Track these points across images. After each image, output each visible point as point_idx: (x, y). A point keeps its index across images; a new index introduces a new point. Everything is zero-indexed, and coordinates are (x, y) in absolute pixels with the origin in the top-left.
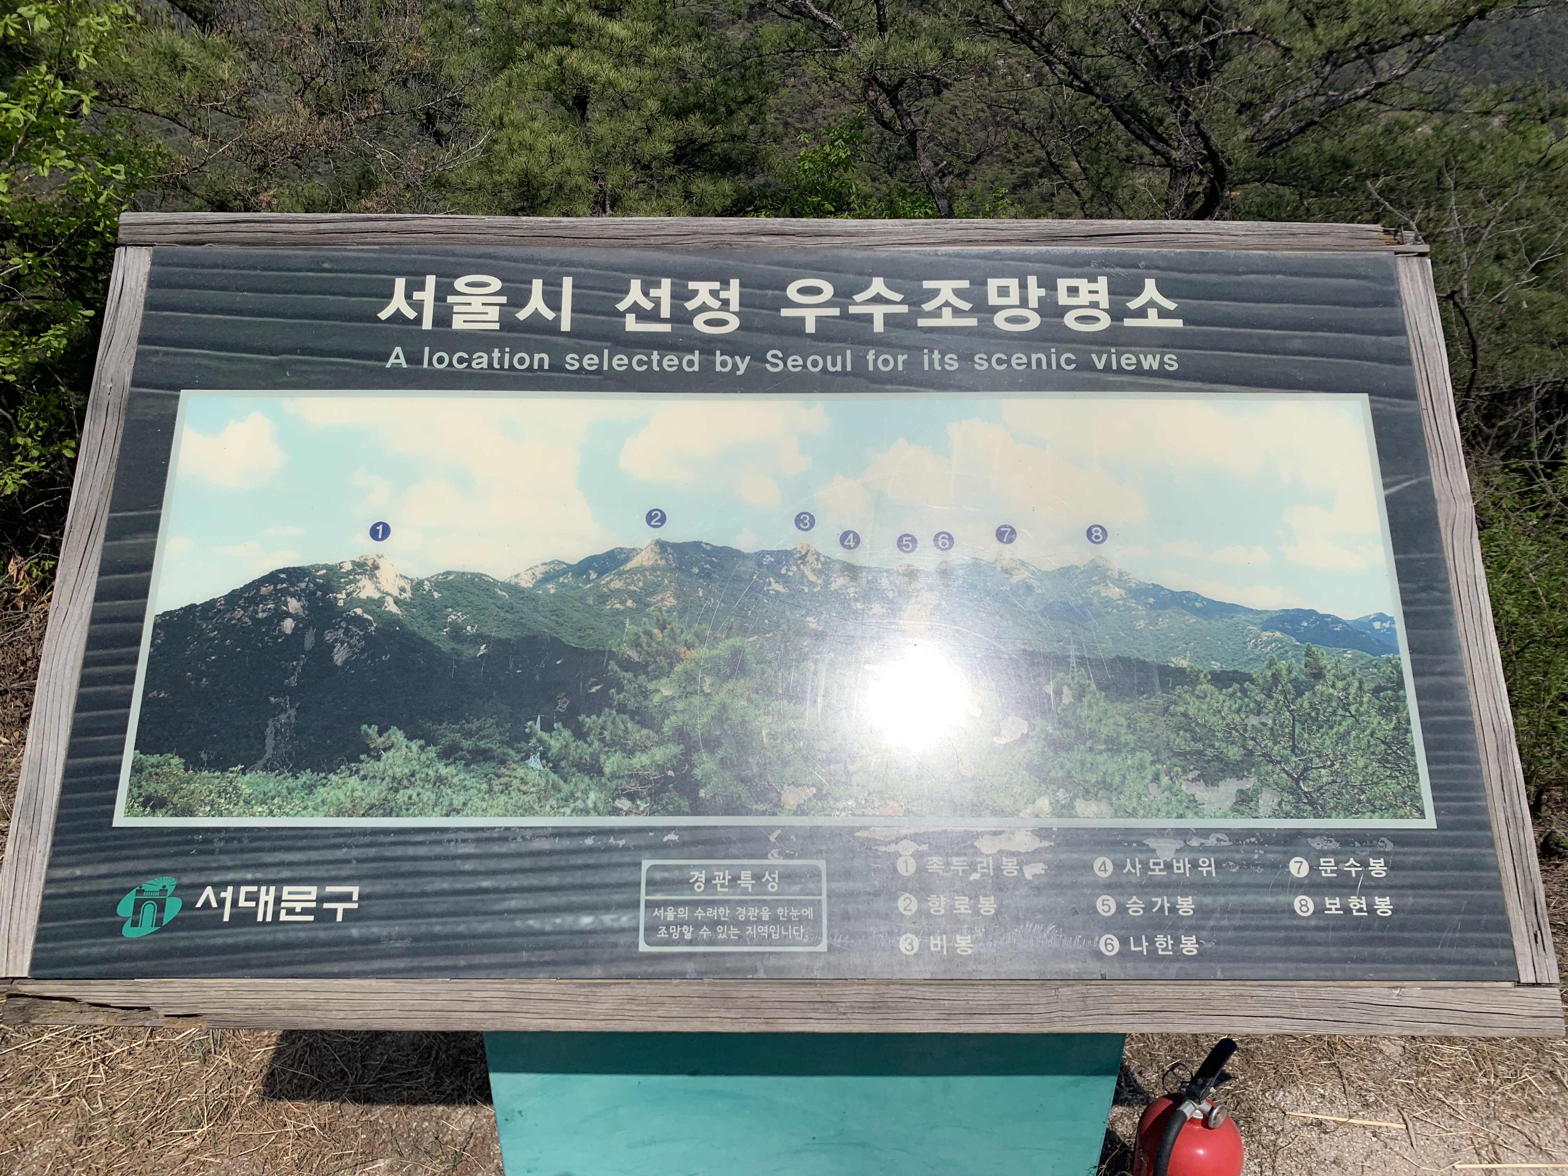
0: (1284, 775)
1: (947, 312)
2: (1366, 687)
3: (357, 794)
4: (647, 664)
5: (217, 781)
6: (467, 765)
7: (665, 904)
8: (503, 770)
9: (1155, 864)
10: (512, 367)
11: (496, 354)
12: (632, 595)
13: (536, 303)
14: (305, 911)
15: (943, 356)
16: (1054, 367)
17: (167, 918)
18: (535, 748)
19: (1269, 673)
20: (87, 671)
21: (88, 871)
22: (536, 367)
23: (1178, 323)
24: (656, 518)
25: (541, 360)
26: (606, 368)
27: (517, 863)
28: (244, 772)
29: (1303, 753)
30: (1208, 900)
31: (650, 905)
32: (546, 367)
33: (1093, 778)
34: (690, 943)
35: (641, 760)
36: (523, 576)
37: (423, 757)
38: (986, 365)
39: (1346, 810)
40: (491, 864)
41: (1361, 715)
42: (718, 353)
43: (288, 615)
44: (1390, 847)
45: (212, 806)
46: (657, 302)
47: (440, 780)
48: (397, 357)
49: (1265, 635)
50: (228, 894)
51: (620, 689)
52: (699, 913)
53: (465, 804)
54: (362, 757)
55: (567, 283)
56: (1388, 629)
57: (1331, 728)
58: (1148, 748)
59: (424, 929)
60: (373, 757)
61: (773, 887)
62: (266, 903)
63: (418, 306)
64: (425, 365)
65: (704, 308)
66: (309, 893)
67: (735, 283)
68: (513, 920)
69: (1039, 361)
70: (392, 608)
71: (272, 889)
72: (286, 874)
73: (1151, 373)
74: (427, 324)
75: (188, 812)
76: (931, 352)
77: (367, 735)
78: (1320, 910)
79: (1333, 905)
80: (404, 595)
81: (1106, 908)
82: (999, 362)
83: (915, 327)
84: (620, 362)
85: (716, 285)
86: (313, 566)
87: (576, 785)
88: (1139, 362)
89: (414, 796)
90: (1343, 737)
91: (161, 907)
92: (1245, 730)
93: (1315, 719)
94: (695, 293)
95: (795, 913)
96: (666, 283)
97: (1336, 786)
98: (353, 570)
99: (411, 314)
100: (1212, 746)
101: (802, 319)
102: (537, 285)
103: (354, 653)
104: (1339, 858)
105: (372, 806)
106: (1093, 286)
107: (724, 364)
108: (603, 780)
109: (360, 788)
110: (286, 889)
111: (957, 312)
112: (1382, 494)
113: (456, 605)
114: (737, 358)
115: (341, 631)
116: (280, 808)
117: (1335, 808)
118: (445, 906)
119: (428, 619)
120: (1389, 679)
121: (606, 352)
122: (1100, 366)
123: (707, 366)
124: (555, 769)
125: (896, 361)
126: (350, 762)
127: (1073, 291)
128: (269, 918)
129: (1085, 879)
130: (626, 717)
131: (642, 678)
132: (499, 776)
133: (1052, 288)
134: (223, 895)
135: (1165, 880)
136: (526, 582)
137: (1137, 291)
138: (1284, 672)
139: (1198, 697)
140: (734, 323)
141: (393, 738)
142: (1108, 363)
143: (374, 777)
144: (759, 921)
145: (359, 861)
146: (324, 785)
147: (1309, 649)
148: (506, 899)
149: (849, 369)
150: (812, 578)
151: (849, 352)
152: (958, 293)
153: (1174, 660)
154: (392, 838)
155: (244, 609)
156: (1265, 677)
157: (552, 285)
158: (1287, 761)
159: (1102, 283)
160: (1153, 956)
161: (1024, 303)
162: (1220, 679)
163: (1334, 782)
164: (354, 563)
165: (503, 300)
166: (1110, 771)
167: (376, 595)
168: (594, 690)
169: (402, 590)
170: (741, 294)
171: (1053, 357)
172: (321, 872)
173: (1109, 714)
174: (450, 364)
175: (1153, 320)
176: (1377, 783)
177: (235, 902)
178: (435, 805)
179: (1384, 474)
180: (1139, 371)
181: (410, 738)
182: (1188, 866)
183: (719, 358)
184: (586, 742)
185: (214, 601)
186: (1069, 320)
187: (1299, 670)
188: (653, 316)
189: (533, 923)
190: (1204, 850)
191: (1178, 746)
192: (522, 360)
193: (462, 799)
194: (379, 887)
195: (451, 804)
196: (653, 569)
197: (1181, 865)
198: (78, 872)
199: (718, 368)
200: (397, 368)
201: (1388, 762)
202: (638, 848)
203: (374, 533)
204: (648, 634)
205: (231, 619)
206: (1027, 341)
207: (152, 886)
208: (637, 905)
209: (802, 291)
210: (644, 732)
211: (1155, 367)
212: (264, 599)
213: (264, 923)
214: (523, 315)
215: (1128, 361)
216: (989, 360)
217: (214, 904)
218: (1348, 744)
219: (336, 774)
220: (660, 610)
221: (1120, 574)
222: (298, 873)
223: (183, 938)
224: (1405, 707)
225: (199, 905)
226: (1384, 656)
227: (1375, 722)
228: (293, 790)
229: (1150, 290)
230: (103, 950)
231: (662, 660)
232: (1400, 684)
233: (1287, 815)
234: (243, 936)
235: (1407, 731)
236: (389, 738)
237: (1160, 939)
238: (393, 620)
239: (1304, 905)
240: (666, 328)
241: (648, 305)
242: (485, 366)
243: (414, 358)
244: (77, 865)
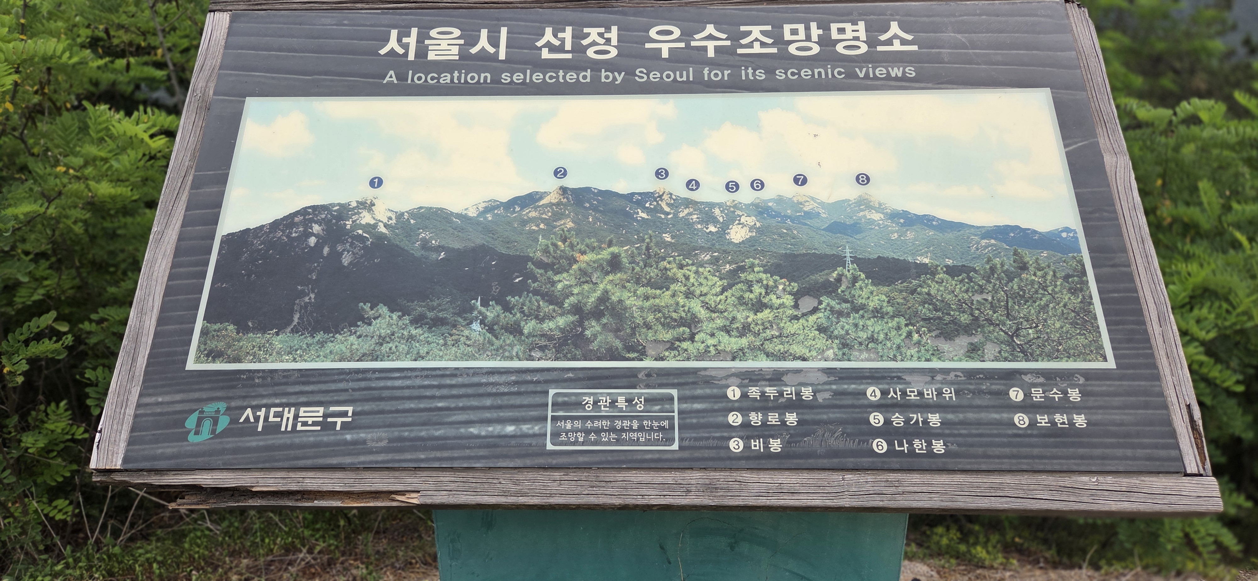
0: (1002, 333)
1: (757, 45)
2: (1058, 275)
3: (354, 347)
4: (554, 264)
5: (258, 340)
6: (430, 328)
7: (565, 418)
8: (454, 331)
9: (910, 392)
10: (466, 82)
11: (456, 74)
12: (544, 221)
13: (483, 43)
14: (314, 424)
15: (755, 70)
16: (830, 76)
17: (219, 429)
18: (477, 318)
19: (988, 267)
20: (173, 271)
21: (167, 398)
22: (482, 81)
23: (915, 48)
24: (560, 173)
25: (486, 77)
26: (528, 81)
27: (462, 391)
28: (277, 334)
29: (1015, 319)
30: (950, 416)
31: (554, 419)
32: (489, 81)
33: (863, 335)
34: (583, 444)
35: (549, 325)
36: (470, 209)
37: (400, 323)
38: (784, 76)
39: (1049, 356)
40: (445, 392)
41: (1056, 293)
42: (603, 70)
43: (313, 234)
44: (1082, 381)
45: (254, 356)
46: (563, 41)
47: (411, 337)
48: (391, 77)
49: (984, 242)
50: (262, 413)
51: (535, 280)
52: (589, 424)
53: (428, 353)
54: (359, 323)
55: (504, 31)
56: (1072, 237)
57: (1035, 302)
58: (902, 316)
59: (396, 434)
60: (366, 323)
61: (640, 407)
62: (288, 418)
63: (406, 47)
64: (409, 81)
65: (594, 43)
66: (318, 412)
67: (614, 29)
68: (458, 428)
69: (820, 73)
70: (382, 229)
71: (293, 409)
72: (303, 399)
73: (897, 79)
74: (411, 57)
75: (237, 360)
76: (747, 68)
77: (363, 309)
78: (1033, 424)
79: (1043, 420)
80: (391, 222)
81: (877, 421)
82: (793, 74)
83: (735, 53)
84: (537, 77)
85: (602, 30)
86: (330, 204)
87: (504, 341)
88: (888, 72)
89: (394, 348)
90: (1044, 308)
91: (215, 422)
92: (972, 303)
93: (1022, 297)
94: (588, 35)
95: (656, 424)
96: (569, 29)
97: (1040, 341)
98: (357, 206)
99: (401, 51)
100: (949, 314)
101: (660, 50)
102: (484, 33)
103: (356, 258)
104: (1046, 388)
105: (364, 355)
106: (855, 27)
107: (607, 77)
108: (523, 338)
109: (356, 343)
110: (302, 409)
111: (763, 45)
112: (1063, 151)
113: (425, 228)
114: (616, 74)
115: (348, 244)
116: (301, 356)
117: (1041, 355)
118: (411, 419)
119: (406, 237)
120: (1075, 270)
121: (528, 71)
122: (862, 75)
123: (596, 78)
124: (491, 330)
125: (723, 75)
126: (350, 326)
127: (841, 31)
128: (289, 429)
129: (862, 402)
130: (538, 297)
131: (550, 273)
132: (451, 335)
133: (827, 29)
134: (258, 413)
135: (918, 403)
136: (472, 213)
137: (886, 29)
138: (999, 266)
139: (937, 282)
140: (614, 52)
141: (380, 311)
142: (867, 73)
143: (367, 336)
144: (631, 429)
145: (354, 390)
146: (332, 342)
147: (1016, 251)
148: (455, 415)
149: (691, 79)
150: (667, 209)
151: (691, 69)
152: (762, 32)
153: (919, 258)
154: (377, 375)
155: (283, 231)
156: (985, 269)
157: (494, 32)
158: (1004, 324)
159: (861, 25)
160: (912, 453)
161: (808, 38)
162: (952, 271)
163: (1039, 337)
164: (357, 202)
165: (462, 42)
166: (876, 330)
167: (372, 222)
168: (517, 280)
169: (390, 218)
170: (619, 35)
171: (829, 71)
172: (327, 398)
173: (875, 294)
174: (426, 81)
175: (897, 46)
176: (1070, 339)
177: (266, 418)
178: (408, 353)
179: (1064, 138)
180: (889, 77)
181: (392, 311)
182: (935, 393)
183: (603, 74)
184: (511, 313)
185: (263, 226)
186: (840, 48)
187: (1009, 263)
188: (561, 49)
189: (474, 430)
190: (944, 382)
191: (925, 314)
192: (472, 78)
193: (426, 350)
194: (367, 407)
195: (418, 353)
196: (558, 204)
197: (930, 392)
198: (160, 400)
199: (603, 80)
200: (390, 83)
201: (1078, 324)
202: (547, 382)
203: (372, 184)
204: (555, 245)
205: (274, 237)
206: (811, 61)
207: (210, 408)
208: (546, 419)
209: (659, 33)
210: (551, 307)
211: (900, 75)
212: (296, 225)
213: (286, 431)
214: (474, 50)
215: (880, 72)
216: (786, 73)
217: (252, 420)
218: (1047, 312)
219: (340, 334)
220: (563, 230)
221: (880, 204)
222: (312, 398)
223: (231, 442)
224: (1088, 288)
225: (241, 420)
226: (1071, 255)
227: (1067, 298)
228: (311, 345)
229: (894, 28)
230: (175, 450)
231: (564, 262)
232: (1084, 273)
233: (1006, 359)
234: (271, 440)
235: (1091, 303)
236: (378, 310)
237: (917, 443)
238: (382, 236)
239: (1021, 420)
240: (569, 56)
241: (557, 43)
242: (449, 81)
243: (402, 77)
244: (160, 394)
